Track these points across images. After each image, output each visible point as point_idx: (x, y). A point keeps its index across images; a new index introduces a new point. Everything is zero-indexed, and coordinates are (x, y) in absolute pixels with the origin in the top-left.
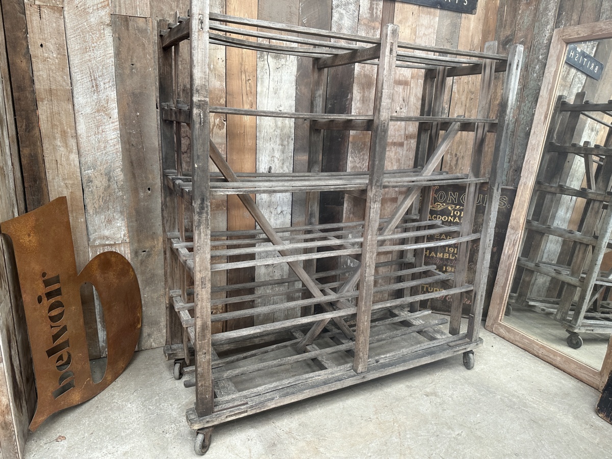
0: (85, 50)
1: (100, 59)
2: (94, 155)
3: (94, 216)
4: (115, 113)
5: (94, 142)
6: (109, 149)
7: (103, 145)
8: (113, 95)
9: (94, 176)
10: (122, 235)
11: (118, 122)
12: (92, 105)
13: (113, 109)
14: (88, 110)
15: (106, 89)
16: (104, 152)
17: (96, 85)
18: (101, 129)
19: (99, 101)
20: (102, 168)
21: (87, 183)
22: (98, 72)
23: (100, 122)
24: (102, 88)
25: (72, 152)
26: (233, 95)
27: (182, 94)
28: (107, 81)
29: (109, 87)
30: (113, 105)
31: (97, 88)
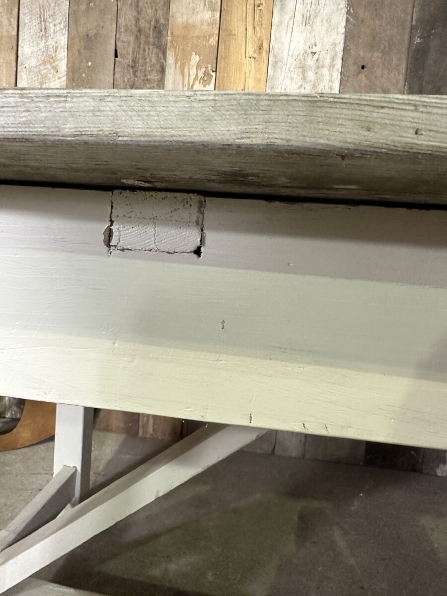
4: (63, 66)
8: (63, 41)
11: (65, 77)
12: (38, 55)
13: (62, 60)
14: (33, 62)
15: (55, 32)
17: (45, 29)
19: (47, 49)
22: (49, 11)
23: (44, 77)
24: (52, 32)
26: (231, 31)
27: (153, 33)
28: (57, 21)
29: (60, 30)
30: (63, 54)
31: (46, 32)
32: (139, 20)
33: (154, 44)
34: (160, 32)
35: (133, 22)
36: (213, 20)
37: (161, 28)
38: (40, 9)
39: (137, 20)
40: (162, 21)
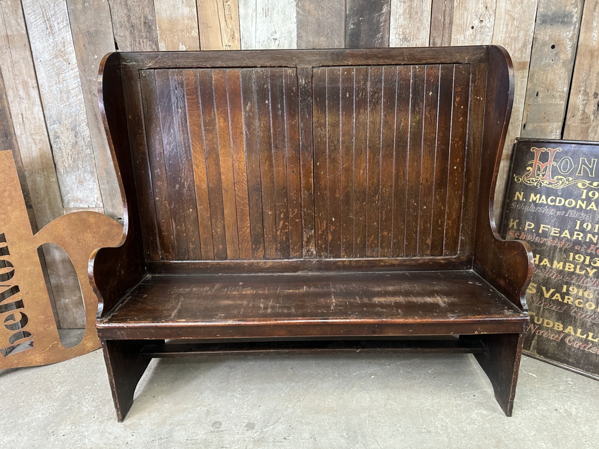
2: (57, 108)
3: (65, 175)
4: (73, 58)
5: (56, 92)
6: (72, 100)
7: (65, 96)
8: (68, 37)
9: (60, 131)
10: (95, 199)
11: (77, 68)
12: (50, 50)
13: (71, 53)
14: (47, 56)
15: (60, 30)
16: (67, 103)
17: (51, 27)
18: (61, 78)
19: (56, 44)
20: (67, 122)
21: (54, 139)
22: (50, 11)
23: (59, 69)
24: (57, 29)
25: (35, 105)
26: (208, 24)
27: (144, 28)
28: (60, 20)
29: (63, 27)
30: (70, 48)
31: (51, 30)
32: (131, 17)
33: (147, 38)
34: (150, 27)
35: (126, 19)
36: (192, 15)
37: (150, 24)
38: (42, 9)
39: (129, 17)
40: (150, 17)
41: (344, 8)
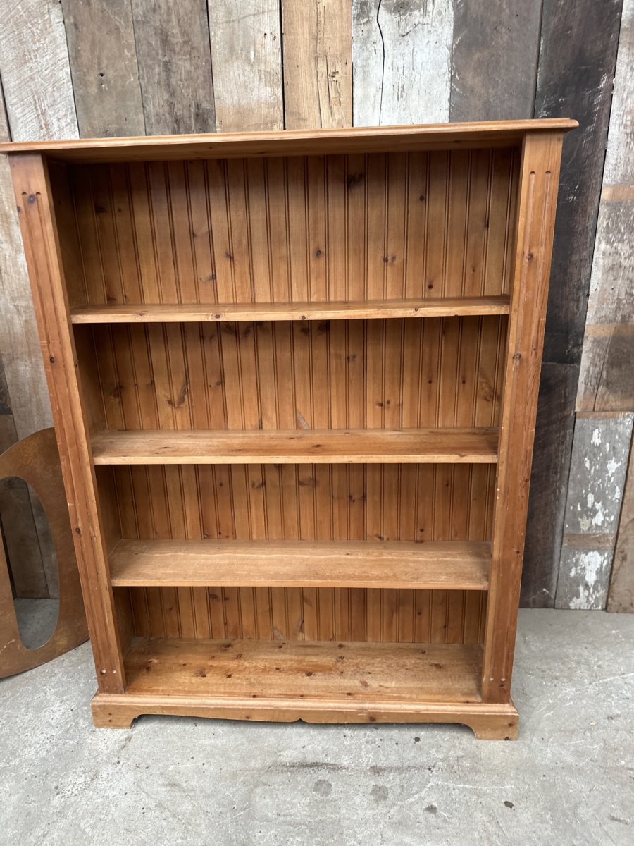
0: (23, 60)
1: (47, 72)
15: (61, 129)
17: (47, 125)
22: (46, 99)
24: (57, 129)
26: (299, 114)
27: (195, 124)
28: (62, 114)
29: (66, 126)
32: (174, 105)
34: (205, 121)
35: (167, 108)
36: (274, 99)
37: (206, 116)
38: (33, 97)
40: (205, 105)
41: (532, 82)
